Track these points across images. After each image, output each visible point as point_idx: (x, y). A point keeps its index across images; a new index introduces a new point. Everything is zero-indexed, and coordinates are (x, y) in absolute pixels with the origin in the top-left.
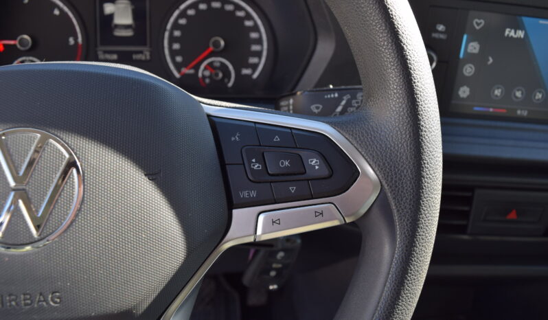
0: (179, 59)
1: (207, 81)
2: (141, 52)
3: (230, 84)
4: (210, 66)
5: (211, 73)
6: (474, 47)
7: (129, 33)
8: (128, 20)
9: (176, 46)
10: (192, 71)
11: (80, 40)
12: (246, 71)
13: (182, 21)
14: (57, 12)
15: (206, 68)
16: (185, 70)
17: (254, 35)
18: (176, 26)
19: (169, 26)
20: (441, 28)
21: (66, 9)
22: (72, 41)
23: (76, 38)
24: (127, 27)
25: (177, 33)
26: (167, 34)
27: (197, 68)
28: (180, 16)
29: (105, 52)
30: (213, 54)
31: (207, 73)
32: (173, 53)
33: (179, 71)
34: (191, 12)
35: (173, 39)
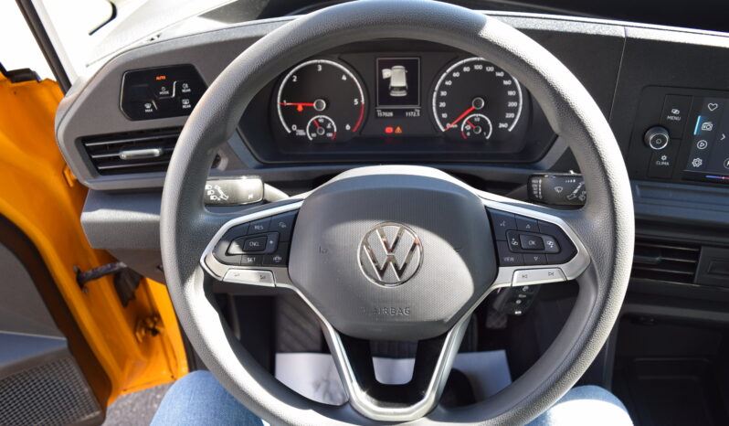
0: (444, 116)
1: (468, 134)
2: (413, 110)
3: (488, 137)
4: (471, 121)
5: (472, 128)
6: (708, 126)
7: (403, 94)
8: (403, 83)
9: (443, 105)
10: (456, 126)
11: (363, 101)
12: (502, 125)
13: (449, 83)
14: (344, 78)
15: (467, 123)
16: (448, 125)
17: (511, 93)
18: (443, 87)
19: (437, 88)
20: (676, 111)
21: (352, 75)
22: (356, 102)
23: (360, 100)
24: (401, 89)
25: (444, 93)
26: (435, 94)
27: (459, 124)
28: (446, 79)
29: (383, 110)
30: (474, 112)
31: (468, 127)
32: (440, 111)
33: (445, 127)
34: (456, 75)
35: (440, 99)
